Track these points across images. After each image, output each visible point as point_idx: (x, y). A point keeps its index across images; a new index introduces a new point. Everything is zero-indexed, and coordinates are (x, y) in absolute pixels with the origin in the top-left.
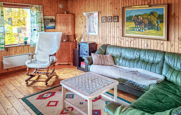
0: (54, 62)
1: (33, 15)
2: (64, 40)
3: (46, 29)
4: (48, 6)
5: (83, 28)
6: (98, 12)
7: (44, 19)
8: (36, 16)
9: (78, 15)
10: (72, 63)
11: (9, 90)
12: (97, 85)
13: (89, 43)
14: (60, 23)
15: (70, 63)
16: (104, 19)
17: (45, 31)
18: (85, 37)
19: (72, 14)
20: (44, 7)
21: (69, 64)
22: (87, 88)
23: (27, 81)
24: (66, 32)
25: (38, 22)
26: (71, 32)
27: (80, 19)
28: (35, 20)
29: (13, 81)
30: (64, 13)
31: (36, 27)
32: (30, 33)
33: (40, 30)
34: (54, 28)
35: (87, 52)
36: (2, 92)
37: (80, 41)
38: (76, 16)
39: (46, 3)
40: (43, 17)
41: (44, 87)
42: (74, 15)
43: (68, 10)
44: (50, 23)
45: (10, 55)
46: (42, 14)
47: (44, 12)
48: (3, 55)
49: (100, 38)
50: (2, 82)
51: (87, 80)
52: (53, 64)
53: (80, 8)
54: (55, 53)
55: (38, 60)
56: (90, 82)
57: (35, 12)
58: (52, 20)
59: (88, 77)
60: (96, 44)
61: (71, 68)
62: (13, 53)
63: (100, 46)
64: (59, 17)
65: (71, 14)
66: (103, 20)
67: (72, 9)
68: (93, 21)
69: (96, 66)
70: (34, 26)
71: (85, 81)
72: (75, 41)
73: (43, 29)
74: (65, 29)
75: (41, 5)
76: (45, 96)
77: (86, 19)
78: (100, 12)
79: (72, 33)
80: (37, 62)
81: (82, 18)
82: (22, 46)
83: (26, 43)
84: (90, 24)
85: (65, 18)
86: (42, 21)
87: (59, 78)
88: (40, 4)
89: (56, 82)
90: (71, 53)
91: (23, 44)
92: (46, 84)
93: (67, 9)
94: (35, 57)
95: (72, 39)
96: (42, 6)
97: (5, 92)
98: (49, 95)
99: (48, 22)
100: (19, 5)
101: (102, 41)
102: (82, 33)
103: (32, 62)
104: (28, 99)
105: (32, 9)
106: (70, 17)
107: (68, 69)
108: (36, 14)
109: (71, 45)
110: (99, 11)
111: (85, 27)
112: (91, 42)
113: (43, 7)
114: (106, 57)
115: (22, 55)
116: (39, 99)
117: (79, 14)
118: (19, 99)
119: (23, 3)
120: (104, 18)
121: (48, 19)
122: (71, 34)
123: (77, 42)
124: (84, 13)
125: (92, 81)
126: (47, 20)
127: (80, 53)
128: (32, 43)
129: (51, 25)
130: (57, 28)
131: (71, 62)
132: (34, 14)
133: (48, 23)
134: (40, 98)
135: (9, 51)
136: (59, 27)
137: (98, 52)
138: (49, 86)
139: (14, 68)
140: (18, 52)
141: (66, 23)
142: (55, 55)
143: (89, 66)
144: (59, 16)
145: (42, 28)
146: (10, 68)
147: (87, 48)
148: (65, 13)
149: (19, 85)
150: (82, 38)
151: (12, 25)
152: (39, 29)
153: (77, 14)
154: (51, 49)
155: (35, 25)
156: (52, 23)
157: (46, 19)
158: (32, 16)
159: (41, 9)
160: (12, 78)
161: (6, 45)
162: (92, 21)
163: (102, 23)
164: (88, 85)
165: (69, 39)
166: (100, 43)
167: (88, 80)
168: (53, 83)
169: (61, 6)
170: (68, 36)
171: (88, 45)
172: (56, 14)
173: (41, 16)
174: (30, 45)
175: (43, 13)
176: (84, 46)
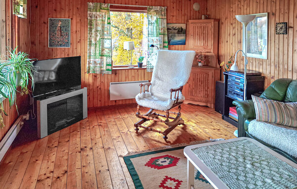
0: (179, 101)
1: (152, 23)
2: (200, 64)
3: (170, 45)
4: (175, 8)
5: (235, 44)
6: (268, 14)
7: (168, 29)
8: (155, 25)
9: (226, 21)
10: (213, 105)
11: (110, 135)
12: (267, 180)
13: (247, 74)
14: (194, 35)
15: (209, 105)
16: (281, 28)
17: (169, 49)
18: (239, 60)
19: (215, 20)
20: (169, 10)
21: (207, 107)
22: (241, 183)
23: (136, 126)
24: (204, 51)
25: (158, 34)
26: (212, 51)
27: (229, 27)
28: (155, 31)
29: (119, 121)
30: (201, 19)
31: (156, 42)
32: (147, 50)
33: (162, 46)
34: (184, 43)
35: (242, 90)
36: (101, 137)
37: (229, 67)
38: (222, 23)
39: (172, 4)
40: (167, 26)
41: (161, 142)
42: (219, 21)
43: (208, 13)
44: (177, 35)
45: (119, 82)
46: (165, 21)
47: (169, 18)
48: (110, 80)
49: (272, 64)
50: (105, 120)
51: (241, 160)
52: (177, 104)
53: (230, 7)
54: (182, 87)
55: (154, 94)
56: (249, 166)
57: (155, 18)
58: (180, 30)
59: (244, 150)
60: (262, 75)
61: (211, 115)
62: (124, 79)
63: (272, 81)
64: (192, 26)
65: (213, 20)
66: (278, 29)
67: (215, 11)
68: (256, 32)
69: (262, 124)
70: (153, 40)
71: (237, 161)
72: (218, 66)
73: (166, 45)
74: (202, 45)
75: (164, 6)
76: (159, 162)
77: (241, 28)
78: (273, 14)
79: (214, 52)
80: (153, 97)
81: (234, 25)
82: (135, 69)
83: (141, 65)
84: (249, 36)
85: (202, 27)
86: (164, 31)
87: (187, 130)
88: (162, 4)
89: (181, 138)
90: (212, 87)
91: (137, 66)
92: (166, 138)
93: (207, 11)
94: (151, 89)
95: (214, 62)
96: (166, 7)
97: (104, 139)
98: (168, 162)
99: (174, 33)
100: (132, 7)
101: (276, 72)
102: (234, 53)
103: (146, 96)
104: (132, 161)
105: (150, 14)
106: (211, 24)
107: (204, 115)
108: (156, 21)
109: (211, 72)
110: (269, 11)
111: (240, 42)
112: (251, 72)
113: (167, 10)
114: (286, 107)
115: (136, 82)
116: (149, 166)
117: (229, 19)
118: (121, 156)
119: (137, 4)
120: (281, 25)
121: (175, 29)
122: (212, 54)
123: (224, 68)
124: (237, 17)
125: (252, 164)
126: (173, 31)
127: (228, 91)
128: (150, 66)
129: (179, 38)
130: (188, 43)
131: (212, 103)
132: (153, 21)
133: (175, 36)
134: (152, 164)
135: (117, 75)
136: (191, 42)
137: (266, 94)
138: (169, 142)
139: (124, 101)
140: (130, 77)
141: (203, 36)
142: (181, 89)
143: (246, 121)
144: (192, 23)
145: (164, 42)
146: (119, 100)
147: (243, 82)
148: (203, 18)
149: (126, 130)
150: (234, 62)
151: (132, 38)
152: (160, 45)
153: (224, 19)
154: (175, 79)
155: (153, 38)
156: (181, 36)
157: (170, 29)
158: (150, 23)
159: (163, 13)
160: (119, 116)
161: (114, 67)
162: (253, 31)
163: (277, 36)
164: (243, 174)
165: (209, 62)
166: (272, 74)
167: (244, 159)
168: (176, 138)
169: (196, 7)
170: (206, 57)
171: (245, 76)
172: (187, 21)
173: (164, 24)
174: (146, 69)
175: (167, 19)
176: (236, 78)
